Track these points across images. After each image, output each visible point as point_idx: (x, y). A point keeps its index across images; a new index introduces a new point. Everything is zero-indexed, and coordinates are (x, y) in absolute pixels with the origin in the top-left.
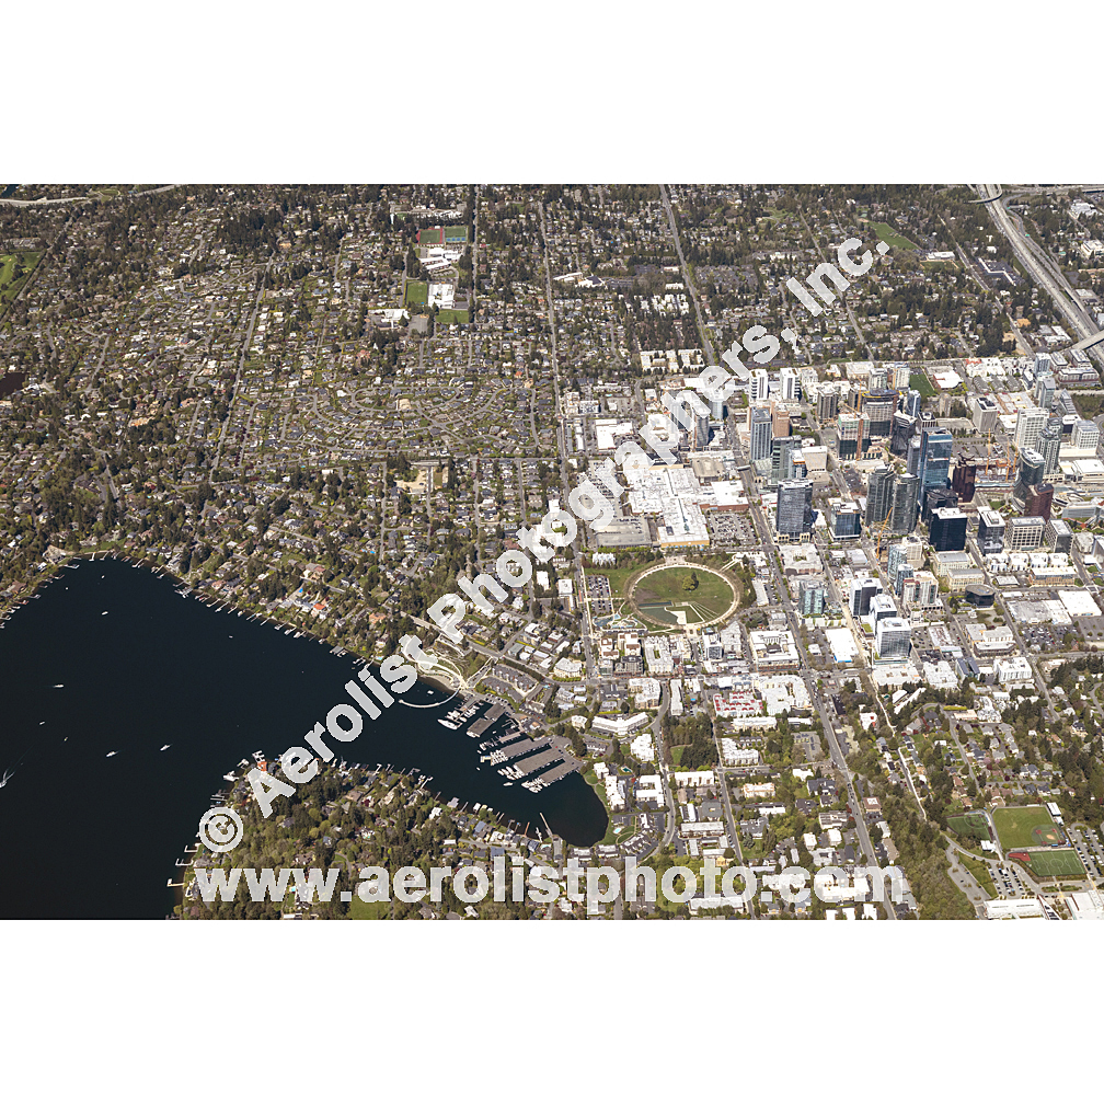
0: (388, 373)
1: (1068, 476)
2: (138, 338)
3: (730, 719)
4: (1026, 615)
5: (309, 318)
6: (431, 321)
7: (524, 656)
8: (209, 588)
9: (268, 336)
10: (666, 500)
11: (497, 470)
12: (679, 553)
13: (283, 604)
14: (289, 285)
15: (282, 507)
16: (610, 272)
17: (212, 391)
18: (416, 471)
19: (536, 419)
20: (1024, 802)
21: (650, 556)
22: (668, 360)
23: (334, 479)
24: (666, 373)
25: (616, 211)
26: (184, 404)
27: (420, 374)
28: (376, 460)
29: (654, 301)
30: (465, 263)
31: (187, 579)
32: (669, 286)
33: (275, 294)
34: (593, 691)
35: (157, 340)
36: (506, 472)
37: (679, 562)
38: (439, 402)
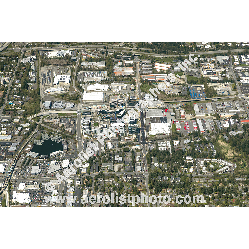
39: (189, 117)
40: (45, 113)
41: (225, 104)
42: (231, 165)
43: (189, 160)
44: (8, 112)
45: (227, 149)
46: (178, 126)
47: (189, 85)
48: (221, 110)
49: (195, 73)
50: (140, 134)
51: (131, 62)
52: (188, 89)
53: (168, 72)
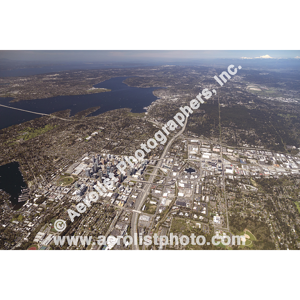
3: (49, 199)
6: (83, 141)
9: (65, 139)
10: (79, 169)
13: (26, 171)
16: (113, 139)
18: (58, 159)
21: (69, 175)
22: (105, 151)
25: (125, 131)
27: (73, 147)
30: (97, 134)
32: (118, 142)
37: (71, 177)
38: (71, 151)
39: (240, 169)
40: (189, 159)
41: (253, 167)
42: (256, 188)
43: (240, 184)
44: (178, 157)
45: (254, 183)
46: (236, 171)
47: (240, 158)
48: (252, 169)
49: (242, 155)
50: (222, 172)
51: (219, 147)
52: (239, 159)
53: (232, 153)
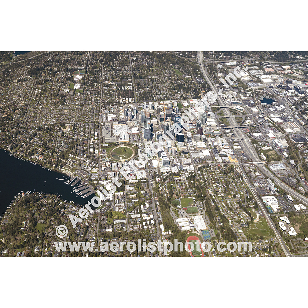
0: (63, 104)
1: (208, 125)
2: (7, 96)
3: (129, 180)
4: (195, 156)
5: (47, 91)
6: (74, 92)
7: (85, 168)
8: (16, 154)
9: (37, 96)
10: (121, 132)
11: (85, 126)
12: (122, 144)
13: (33, 157)
14: (43, 84)
15: (35, 135)
16: (116, 81)
17: (22, 108)
18: (66, 126)
19: (95, 114)
20: (188, 197)
21: (116, 144)
22: (126, 101)
23: (48, 128)
24: (125, 103)
25: (119, 67)
26: (16, 112)
27: (70, 104)
28: (57, 124)
29: (125, 87)
30: (83, 79)
31: (12, 152)
32: (129, 84)
33: (40, 86)
34: (100, 175)
35: (11, 97)
36: (87, 126)
37: (123, 146)
38: (74, 111)
44: (234, 88)
51: (270, 66)
53: (291, 69)
